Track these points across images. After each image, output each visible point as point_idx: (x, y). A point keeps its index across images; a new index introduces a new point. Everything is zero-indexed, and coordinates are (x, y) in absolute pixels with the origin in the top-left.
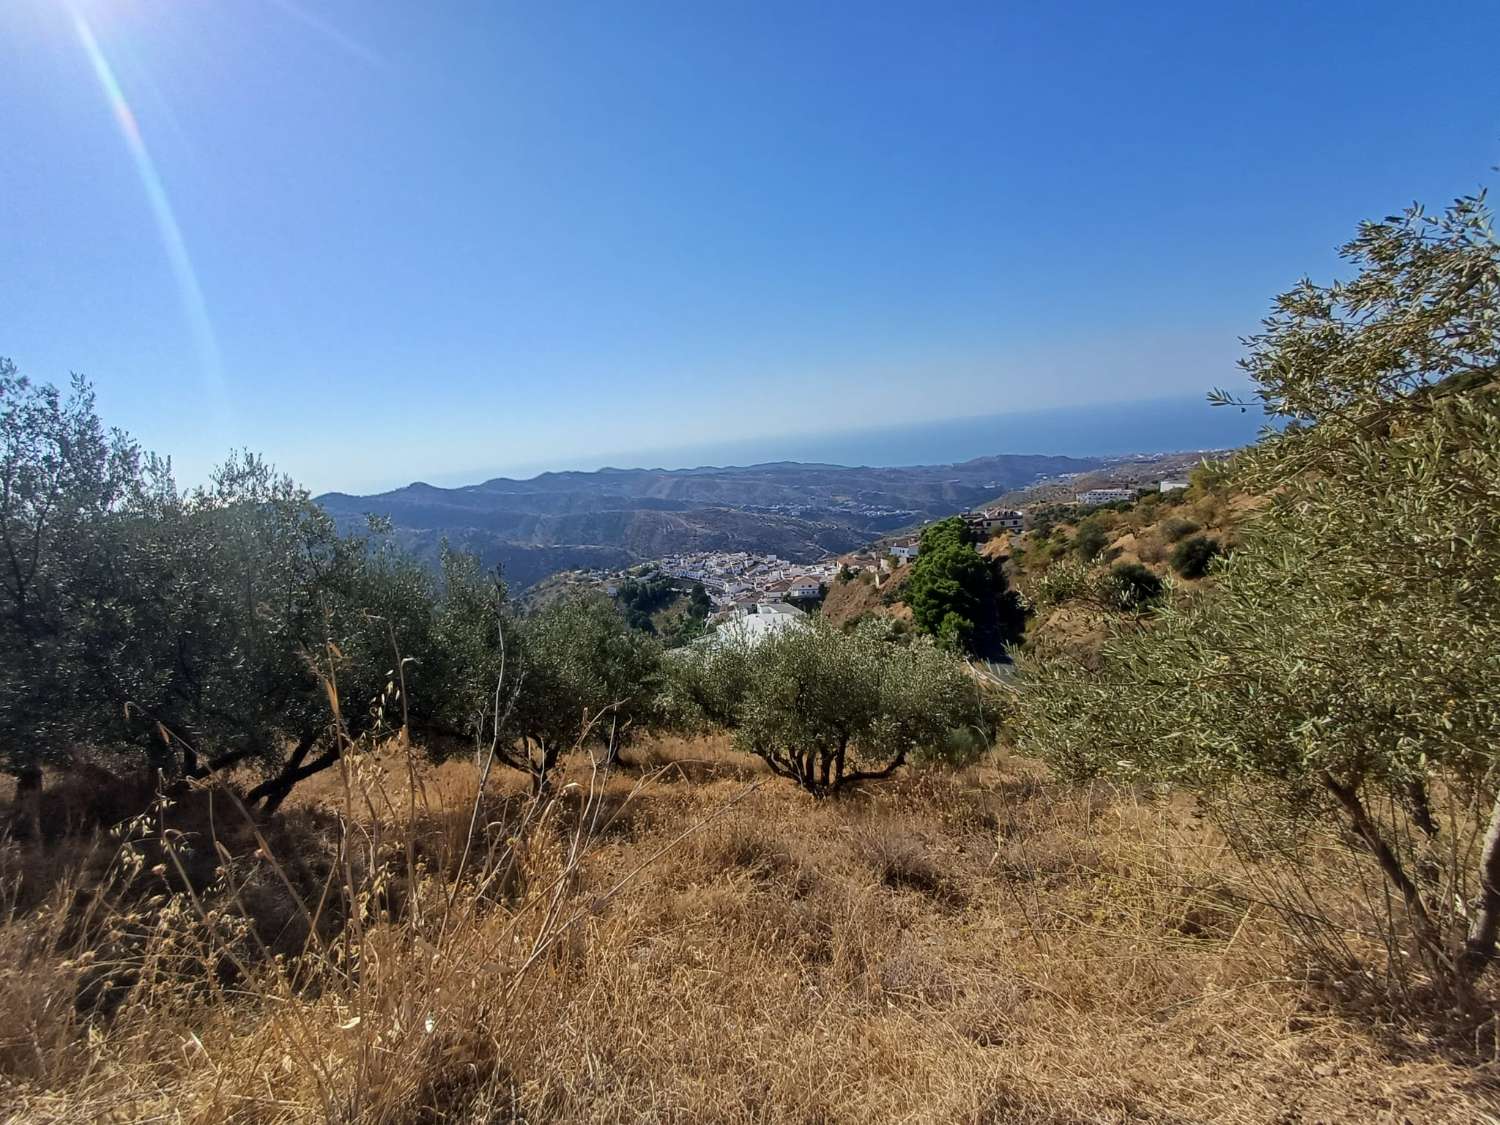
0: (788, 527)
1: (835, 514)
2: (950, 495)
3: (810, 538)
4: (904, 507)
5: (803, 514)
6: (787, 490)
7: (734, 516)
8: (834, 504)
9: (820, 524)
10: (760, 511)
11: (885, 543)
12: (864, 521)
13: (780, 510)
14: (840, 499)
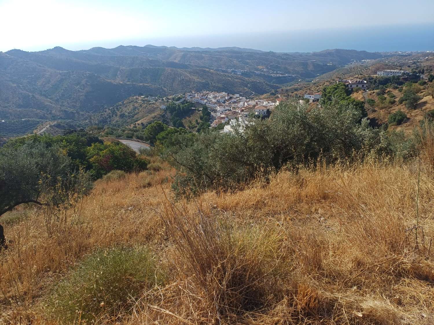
0: (236, 80)
1: (258, 75)
2: (311, 68)
3: (247, 86)
4: (289, 72)
5: (243, 74)
6: (235, 61)
7: (212, 74)
8: (257, 70)
9: (252, 79)
10: (223, 71)
11: (282, 90)
12: (271, 78)
13: (232, 71)
14: (260, 67)
